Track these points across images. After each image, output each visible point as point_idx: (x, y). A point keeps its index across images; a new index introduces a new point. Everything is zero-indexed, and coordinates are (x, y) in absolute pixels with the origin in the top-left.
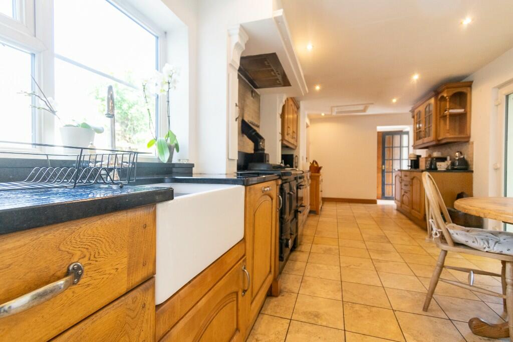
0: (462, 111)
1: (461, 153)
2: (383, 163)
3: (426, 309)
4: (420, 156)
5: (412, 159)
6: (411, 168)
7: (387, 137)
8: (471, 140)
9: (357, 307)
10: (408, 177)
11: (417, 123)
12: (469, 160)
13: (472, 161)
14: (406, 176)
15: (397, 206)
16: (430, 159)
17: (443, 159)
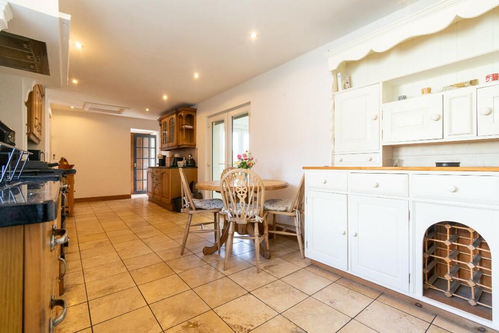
0: (191, 127)
1: (191, 155)
2: (135, 162)
3: (182, 254)
4: (165, 156)
5: (160, 158)
6: (160, 165)
7: (138, 138)
8: (197, 147)
9: (141, 270)
10: (158, 173)
11: (163, 131)
12: (195, 160)
13: (197, 160)
14: (157, 172)
15: (149, 197)
16: (173, 159)
17: (181, 159)
